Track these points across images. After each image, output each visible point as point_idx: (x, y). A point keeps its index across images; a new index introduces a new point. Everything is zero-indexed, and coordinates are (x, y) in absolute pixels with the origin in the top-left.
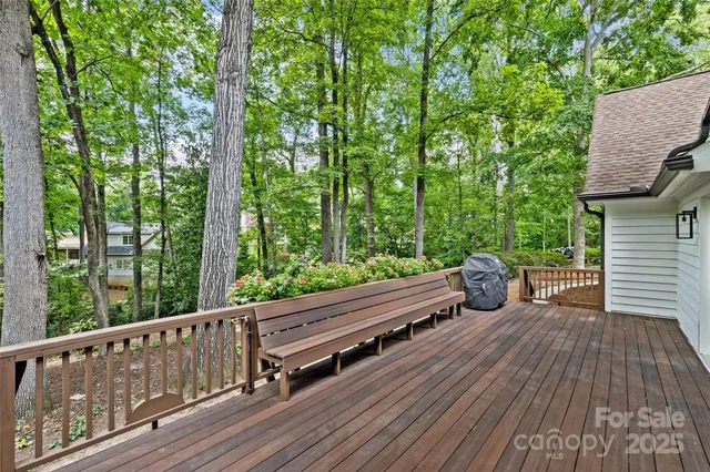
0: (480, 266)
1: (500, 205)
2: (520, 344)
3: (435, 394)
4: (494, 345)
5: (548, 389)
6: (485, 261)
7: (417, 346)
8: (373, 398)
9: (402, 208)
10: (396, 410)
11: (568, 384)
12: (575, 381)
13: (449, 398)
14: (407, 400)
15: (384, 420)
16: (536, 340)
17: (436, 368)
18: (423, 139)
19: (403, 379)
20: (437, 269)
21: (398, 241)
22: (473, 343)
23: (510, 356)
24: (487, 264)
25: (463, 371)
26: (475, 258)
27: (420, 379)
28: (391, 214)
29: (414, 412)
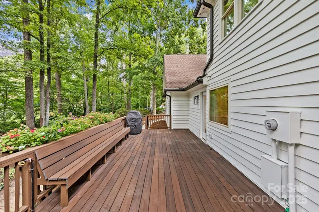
0: (134, 116)
1: (125, 91)
2: (157, 144)
3: (143, 173)
4: (149, 147)
5: (176, 158)
6: (135, 114)
7: (120, 155)
8: (117, 185)
9: (78, 89)
10: (132, 186)
11: (179, 155)
12: (181, 154)
13: (149, 173)
14: (133, 180)
15: (130, 193)
16: (161, 143)
17: (135, 162)
18: (96, 56)
19: (125, 171)
20: (117, 118)
21: (75, 106)
22: (141, 148)
23: (157, 150)
24: (136, 115)
25: (146, 160)
26: (131, 113)
27: (132, 169)
28: (71, 92)
29: (140, 183)
